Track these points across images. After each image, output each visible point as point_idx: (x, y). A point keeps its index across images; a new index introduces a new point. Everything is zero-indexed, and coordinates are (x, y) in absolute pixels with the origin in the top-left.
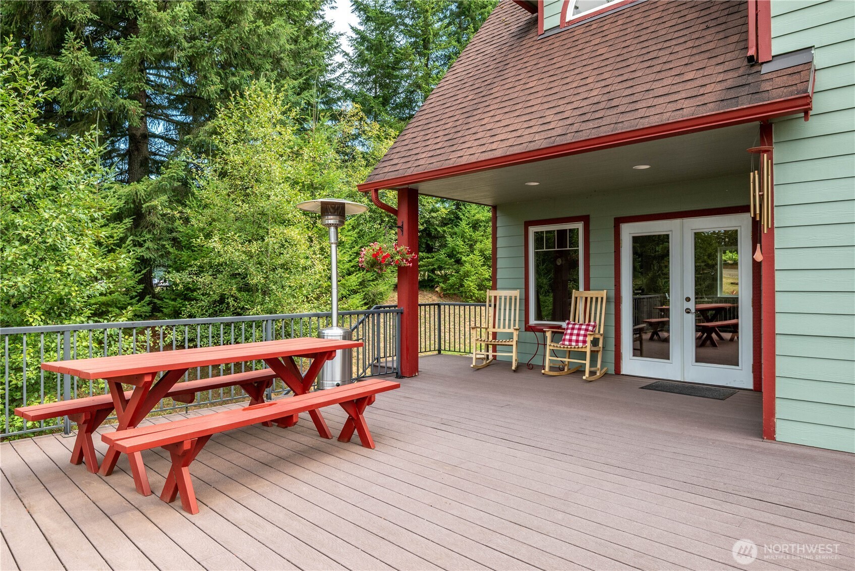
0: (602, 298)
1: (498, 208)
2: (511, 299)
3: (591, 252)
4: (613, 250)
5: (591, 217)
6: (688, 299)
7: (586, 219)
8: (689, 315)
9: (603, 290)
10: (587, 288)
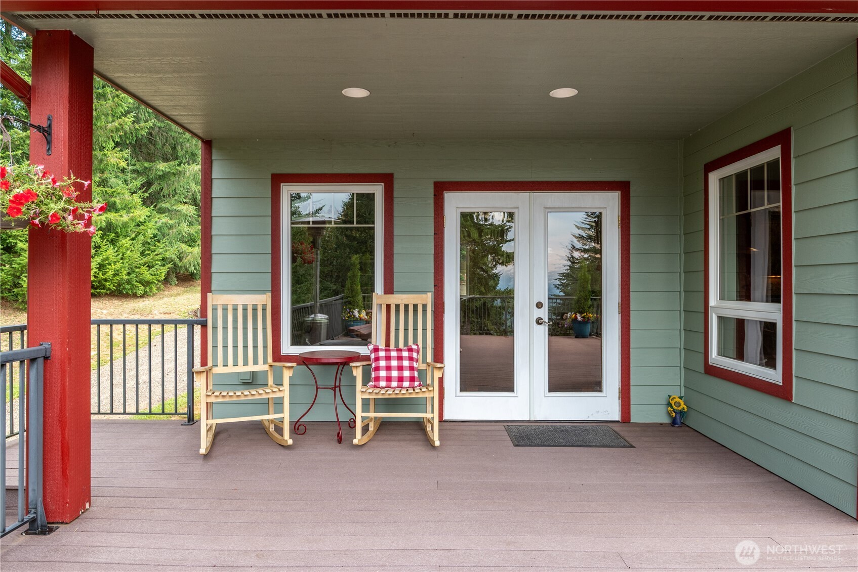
0: (425, 306)
1: (214, 145)
2: (255, 309)
3: (396, 232)
4: (432, 232)
5: (395, 176)
6: (539, 305)
7: (387, 180)
8: (541, 327)
9: (426, 292)
10: (389, 289)
